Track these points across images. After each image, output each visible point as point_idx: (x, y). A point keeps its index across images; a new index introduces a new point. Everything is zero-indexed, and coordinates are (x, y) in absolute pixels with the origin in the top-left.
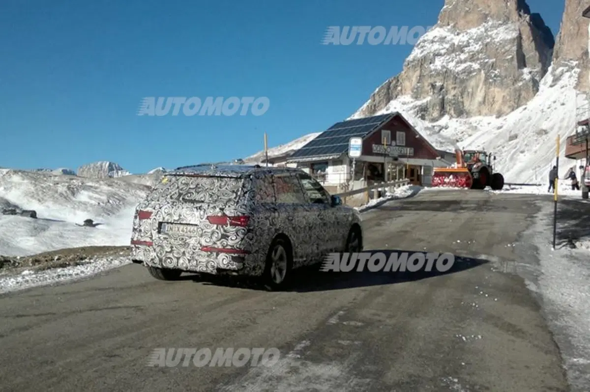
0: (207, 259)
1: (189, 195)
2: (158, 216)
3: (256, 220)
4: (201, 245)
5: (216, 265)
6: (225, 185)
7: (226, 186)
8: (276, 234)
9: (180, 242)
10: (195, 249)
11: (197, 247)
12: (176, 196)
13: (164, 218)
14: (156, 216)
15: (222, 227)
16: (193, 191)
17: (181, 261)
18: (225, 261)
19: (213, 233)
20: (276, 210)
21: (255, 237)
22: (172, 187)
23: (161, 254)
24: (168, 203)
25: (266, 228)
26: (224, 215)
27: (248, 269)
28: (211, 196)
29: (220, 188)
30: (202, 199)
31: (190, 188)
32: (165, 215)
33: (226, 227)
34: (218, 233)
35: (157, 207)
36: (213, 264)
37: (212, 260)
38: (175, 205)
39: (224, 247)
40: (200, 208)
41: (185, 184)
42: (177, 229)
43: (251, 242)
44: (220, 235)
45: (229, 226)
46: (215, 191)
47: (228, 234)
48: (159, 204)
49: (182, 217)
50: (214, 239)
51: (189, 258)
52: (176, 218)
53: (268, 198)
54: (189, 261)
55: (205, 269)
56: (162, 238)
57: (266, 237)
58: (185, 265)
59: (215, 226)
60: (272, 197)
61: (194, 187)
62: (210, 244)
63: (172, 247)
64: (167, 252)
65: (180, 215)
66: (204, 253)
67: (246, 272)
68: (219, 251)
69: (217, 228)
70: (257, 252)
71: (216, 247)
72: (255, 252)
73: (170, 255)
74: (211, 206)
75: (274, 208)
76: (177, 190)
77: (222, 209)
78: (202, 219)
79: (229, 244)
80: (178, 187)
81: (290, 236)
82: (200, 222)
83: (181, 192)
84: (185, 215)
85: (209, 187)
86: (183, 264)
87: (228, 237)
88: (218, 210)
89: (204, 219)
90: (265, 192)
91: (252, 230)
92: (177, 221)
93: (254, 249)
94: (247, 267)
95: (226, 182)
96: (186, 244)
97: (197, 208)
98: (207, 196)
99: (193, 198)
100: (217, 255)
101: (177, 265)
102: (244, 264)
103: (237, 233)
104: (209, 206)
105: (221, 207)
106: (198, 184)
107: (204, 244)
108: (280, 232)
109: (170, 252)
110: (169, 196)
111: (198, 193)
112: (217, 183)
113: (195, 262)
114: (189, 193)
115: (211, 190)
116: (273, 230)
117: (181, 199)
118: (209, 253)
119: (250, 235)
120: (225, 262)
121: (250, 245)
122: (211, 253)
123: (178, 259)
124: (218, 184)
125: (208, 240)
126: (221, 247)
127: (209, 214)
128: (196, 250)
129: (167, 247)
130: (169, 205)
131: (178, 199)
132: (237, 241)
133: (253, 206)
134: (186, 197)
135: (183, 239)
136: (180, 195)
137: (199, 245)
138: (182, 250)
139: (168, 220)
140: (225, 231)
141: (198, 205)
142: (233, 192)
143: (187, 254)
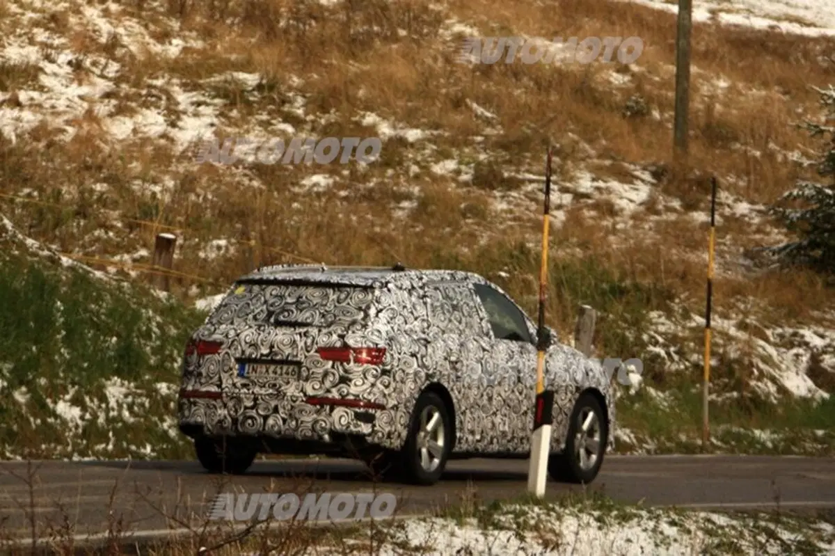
0: (315, 416)
1: (286, 314)
2: (232, 348)
3: (396, 356)
4: (305, 395)
5: (328, 427)
6: (346, 298)
7: (349, 300)
8: (428, 382)
9: (271, 391)
10: (294, 402)
11: (297, 397)
12: (263, 316)
13: (243, 352)
14: (229, 348)
15: (342, 364)
16: (293, 308)
17: (271, 421)
18: (343, 419)
19: (326, 374)
20: (429, 342)
21: (393, 384)
22: (254, 301)
23: (236, 411)
24: (250, 327)
25: (411, 371)
26: (346, 347)
27: (380, 435)
28: (324, 316)
29: (338, 302)
30: (309, 321)
31: (287, 303)
32: (245, 347)
33: (348, 364)
34: (334, 374)
35: (232, 333)
36: (324, 425)
37: (322, 418)
38: (264, 331)
39: (343, 397)
40: (306, 334)
41: (276, 296)
42: (264, 370)
43: (386, 392)
44: (337, 377)
45: (352, 363)
46: (330, 307)
47: (351, 376)
48: (235, 330)
49: (276, 349)
50: (328, 384)
51: (283, 416)
52: (265, 351)
53: (416, 323)
54: (284, 421)
55: (309, 434)
56: (239, 385)
57: (410, 385)
58: (276, 429)
59: (330, 363)
60: (423, 320)
61: (294, 300)
62: (321, 393)
63: (255, 399)
64: (246, 408)
65: (272, 347)
66: (309, 407)
67: (376, 440)
68: (333, 404)
69: (333, 367)
70: (395, 408)
71: (330, 396)
72: (392, 408)
73: (253, 413)
74: (324, 331)
75: (425, 340)
76: (265, 307)
77: (342, 337)
78: (308, 352)
79: (351, 391)
80: (266, 302)
81: (452, 390)
82: (306, 357)
83: (271, 309)
84: (281, 346)
85: (319, 301)
86: (273, 426)
87: (350, 380)
88: (335, 337)
89: (312, 352)
90: (412, 313)
91: (389, 371)
92: (267, 355)
93: (392, 402)
94: (378, 431)
95: (348, 294)
96: (279, 394)
97: (300, 334)
98: (317, 317)
99: (293, 318)
100: (332, 410)
101: (264, 429)
102: (374, 426)
103: (364, 375)
104: (320, 331)
105: (340, 332)
106: (300, 297)
107: (310, 392)
108: (435, 380)
109: (252, 408)
110: (251, 316)
111: (301, 311)
112: (333, 296)
113: (294, 423)
114: (287, 311)
115: (322, 305)
116: (423, 374)
117: (272, 320)
118: (318, 407)
119: (386, 379)
120: (344, 421)
121: (385, 395)
122: (322, 407)
123: (266, 418)
124: (335, 297)
125: (317, 387)
126: (337, 396)
127: (321, 344)
128: (298, 403)
129: (248, 399)
130: (253, 330)
131: (267, 320)
132: (365, 387)
133: (392, 334)
134: (281, 318)
135: (274, 385)
136: (270, 314)
137: (302, 394)
138: (273, 403)
139: (251, 354)
140: (346, 371)
141: (303, 330)
142: (360, 309)
143: (281, 411)
